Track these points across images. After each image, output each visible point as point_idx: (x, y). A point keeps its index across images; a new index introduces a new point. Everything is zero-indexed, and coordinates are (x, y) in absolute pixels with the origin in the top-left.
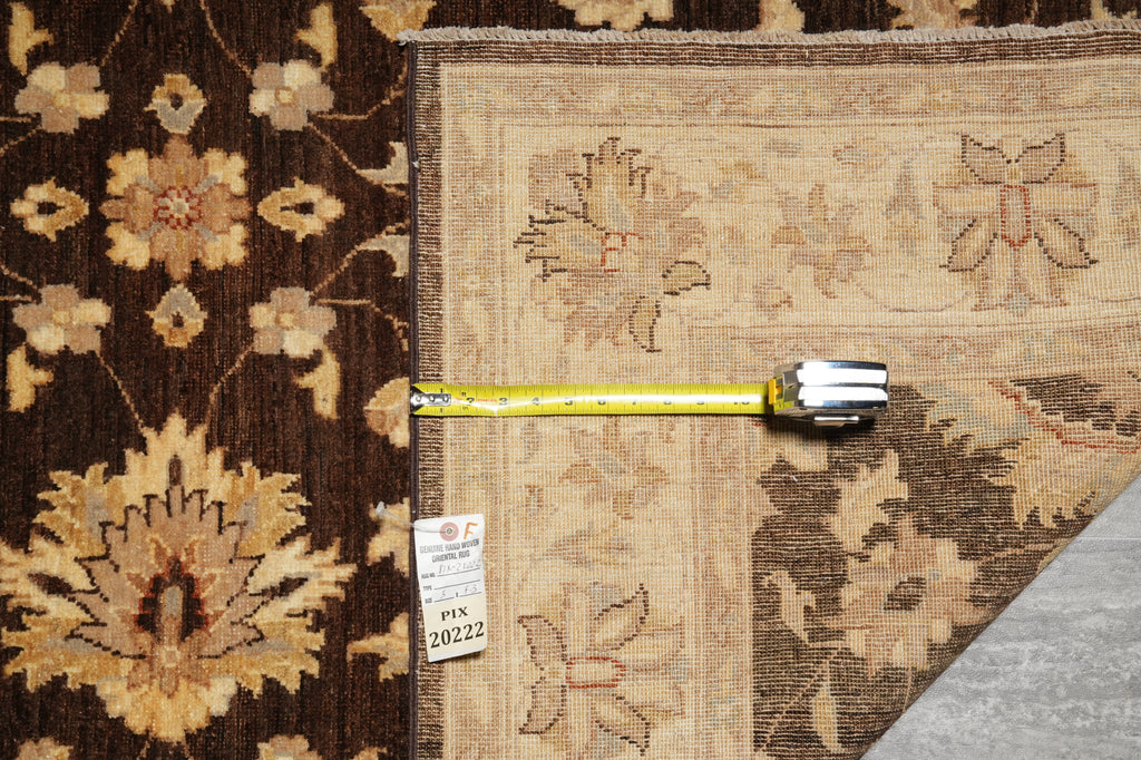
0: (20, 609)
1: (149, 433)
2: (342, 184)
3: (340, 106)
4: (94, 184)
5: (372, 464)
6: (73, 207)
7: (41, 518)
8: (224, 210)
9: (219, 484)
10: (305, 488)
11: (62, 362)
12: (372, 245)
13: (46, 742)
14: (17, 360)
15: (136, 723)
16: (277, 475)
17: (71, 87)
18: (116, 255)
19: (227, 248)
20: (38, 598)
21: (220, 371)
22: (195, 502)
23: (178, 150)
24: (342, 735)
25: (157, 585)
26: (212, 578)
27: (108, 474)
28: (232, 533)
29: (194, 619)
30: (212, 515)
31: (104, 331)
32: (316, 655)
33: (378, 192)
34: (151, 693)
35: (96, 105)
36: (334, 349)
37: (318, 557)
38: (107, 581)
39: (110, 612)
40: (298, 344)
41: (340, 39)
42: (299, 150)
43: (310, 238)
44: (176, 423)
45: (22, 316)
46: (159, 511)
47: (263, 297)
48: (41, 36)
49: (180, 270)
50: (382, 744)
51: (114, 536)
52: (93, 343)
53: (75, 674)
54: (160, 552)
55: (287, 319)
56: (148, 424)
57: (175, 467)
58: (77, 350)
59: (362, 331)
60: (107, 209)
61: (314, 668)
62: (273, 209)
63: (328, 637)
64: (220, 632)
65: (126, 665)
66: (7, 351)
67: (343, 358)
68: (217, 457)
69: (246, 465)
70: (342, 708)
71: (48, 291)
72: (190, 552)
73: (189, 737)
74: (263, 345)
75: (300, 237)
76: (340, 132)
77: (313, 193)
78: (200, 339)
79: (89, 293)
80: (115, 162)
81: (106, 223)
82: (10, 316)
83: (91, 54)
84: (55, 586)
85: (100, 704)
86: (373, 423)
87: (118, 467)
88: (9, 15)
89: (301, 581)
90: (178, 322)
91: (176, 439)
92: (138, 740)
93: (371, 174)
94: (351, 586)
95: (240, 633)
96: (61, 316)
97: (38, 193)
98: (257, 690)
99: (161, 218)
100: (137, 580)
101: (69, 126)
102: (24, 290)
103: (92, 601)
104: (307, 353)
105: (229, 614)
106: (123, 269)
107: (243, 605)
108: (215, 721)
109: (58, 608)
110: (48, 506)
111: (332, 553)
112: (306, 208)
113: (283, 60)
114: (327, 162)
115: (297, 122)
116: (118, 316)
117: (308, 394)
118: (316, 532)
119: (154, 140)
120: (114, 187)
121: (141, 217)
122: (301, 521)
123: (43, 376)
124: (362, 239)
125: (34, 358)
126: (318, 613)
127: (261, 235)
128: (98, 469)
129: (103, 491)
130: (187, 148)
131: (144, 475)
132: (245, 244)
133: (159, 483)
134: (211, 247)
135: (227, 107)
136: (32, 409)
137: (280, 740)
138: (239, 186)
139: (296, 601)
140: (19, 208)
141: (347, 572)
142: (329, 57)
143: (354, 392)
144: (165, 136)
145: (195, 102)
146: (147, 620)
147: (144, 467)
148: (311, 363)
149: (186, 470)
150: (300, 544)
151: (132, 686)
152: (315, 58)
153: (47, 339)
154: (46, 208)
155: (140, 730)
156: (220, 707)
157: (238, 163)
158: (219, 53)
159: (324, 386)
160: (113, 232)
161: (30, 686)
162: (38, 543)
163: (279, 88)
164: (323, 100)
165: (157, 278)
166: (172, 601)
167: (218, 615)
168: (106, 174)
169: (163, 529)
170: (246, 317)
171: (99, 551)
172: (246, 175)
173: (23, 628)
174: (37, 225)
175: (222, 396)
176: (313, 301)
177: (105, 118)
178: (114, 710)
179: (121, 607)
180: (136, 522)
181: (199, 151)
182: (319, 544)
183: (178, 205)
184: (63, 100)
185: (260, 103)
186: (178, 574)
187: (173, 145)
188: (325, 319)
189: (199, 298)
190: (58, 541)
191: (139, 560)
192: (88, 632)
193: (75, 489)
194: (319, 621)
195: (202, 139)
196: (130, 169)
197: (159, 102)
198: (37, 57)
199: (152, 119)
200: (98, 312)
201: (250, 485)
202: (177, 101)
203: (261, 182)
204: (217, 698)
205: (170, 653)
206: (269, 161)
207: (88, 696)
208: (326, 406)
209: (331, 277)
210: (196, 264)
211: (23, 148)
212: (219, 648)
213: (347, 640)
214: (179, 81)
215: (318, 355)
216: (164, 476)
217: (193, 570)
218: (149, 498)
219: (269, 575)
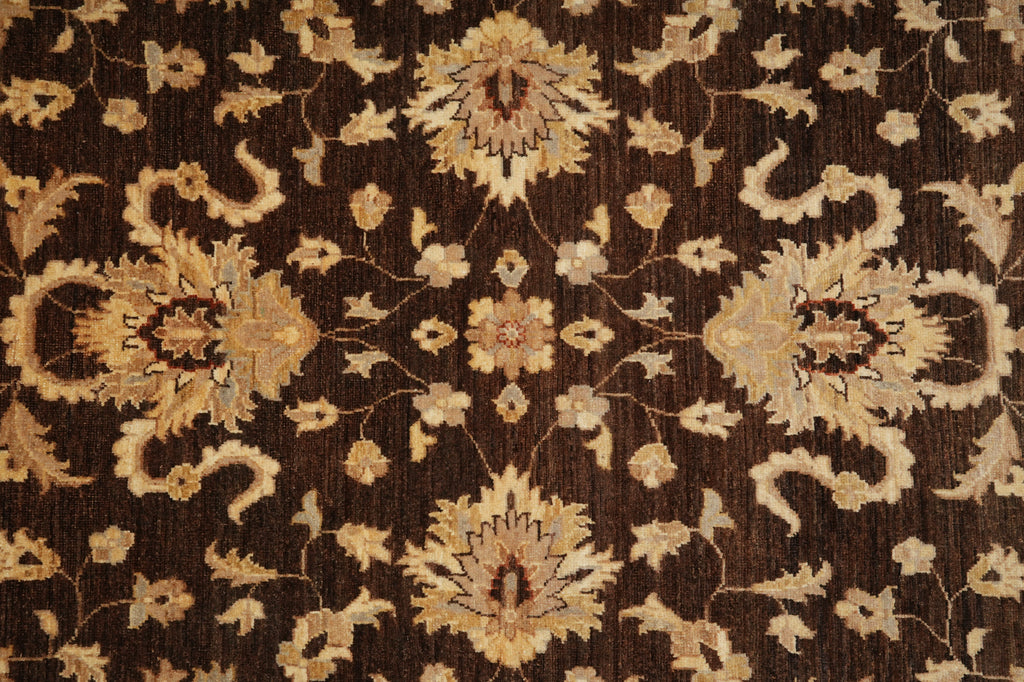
0: (421, 584)
1: (494, 477)
2: (613, 320)
3: (612, 270)
4: (461, 320)
5: (633, 498)
6: (448, 333)
7: (431, 528)
8: (539, 336)
9: (537, 510)
10: (591, 512)
11: (442, 431)
12: (632, 359)
13: (439, 665)
14: (415, 429)
15: (492, 656)
16: (573, 504)
17: (448, 259)
18: (474, 364)
19: (542, 359)
20: (431, 578)
21: (538, 438)
22: (523, 519)
23: (512, 297)
24: (616, 667)
25: (502, 571)
26: (535, 568)
27: (471, 502)
28: (546, 540)
29: (524, 594)
30: (534, 529)
31: (467, 412)
32: (600, 618)
33: (635, 324)
34: (500, 638)
35: (462, 270)
36: (608, 424)
37: (599, 556)
38: (472, 569)
39: (474, 588)
40: (586, 421)
41: (612, 227)
42: (586, 298)
43: (593, 353)
44: (511, 470)
45: (418, 402)
46: (501, 525)
47: (563, 391)
48: (431, 227)
49: (512, 373)
50: (640, 672)
51: (475, 541)
52: (460, 420)
53: (455, 626)
54: (503, 551)
55: (579, 405)
56: (494, 471)
57: (511, 497)
58: (451, 424)
59: (626, 413)
60: (468, 334)
61: (598, 626)
62: (570, 335)
63: (607, 606)
64: (540, 602)
65: (485, 620)
66: (409, 424)
67: (614, 430)
68: (536, 492)
69: (554, 498)
70: (616, 651)
71: (433, 386)
72: (521, 551)
73: (523, 665)
74: (564, 422)
75: (587, 353)
76: (612, 286)
77: (595, 325)
78: (526, 418)
79: (458, 388)
80: (473, 306)
81: (468, 344)
82: (411, 402)
83: (460, 238)
84: (441, 570)
85: (470, 644)
86: (634, 473)
87: (476, 498)
88: (412, 215)
89: (590, 571)
90: (512, 407)
91: (511, 481)
92: (493, 666)
93: (631, 313)
94: (622, 575)
95: (553, 603)
96: (441, 402)
97: (428, 325)
98: (564, 638)
99: (501, 340)
100: (489, 568)
101: (446, 283)
102: (419, 386)
103: (463, 580)
104: (591, 427)
105: (545, 591)
106: (478, 373)
107: (554, 585)
108: (539, 657)
109: (442, 583)
110: (435, 521)
111: (608, 554)
112: (590, 335)
113: (576, 241)
114: (604, 306)
115: (586, 280)
116: (475, 402)
117: (592, 453)
118: (598, 540)
119: (497, 292)
120: (473, 321)
121: (488, 341)
122: (589, 533)
123: (431, 440)
124: (625, 354)
125: (426, 429)
126: (600, 591)
127: (562, 350)
128: (464, 499)
129: (468, 513)
130: (517, 296)
131: (492, 503)
132: (553, 357)
133: (501, 508)
134: (531, 359)
135: (542, 270)
136: (425, 460)
137: (579, 670)
138: (549, 320)
139: (587, 583)
140: (416, 335)
141: (618, 566)
142: (605, 238)
143: (621, 453)
144: (504, 289)
145: (522, 267)
146: (496, 593)
147: (492, 498)
148: (593, 434)
149: (518, 500)
150: (588, 548)
151: (488, 633)
152: (597, 240)
153: (433, 417)
154: (433, 335)
155: (494, 661)
156: (542, 648)
157: (548, 305)
158: (537, 235)
159: (602, 449)
160: (472, 349)
161: (429, 631)
162: (430, 544)
163: (574, 258)
164: (601, 266)
165: (499, 378)
166: (511, 582)
167: (539, 591)
168: (467, 313)
169: (504, 537)
170: (553, 403)
171: (466, 550)
172: (553, 313)
173: (423, 596)
174: (427, 345)
175: (539, 454)
176: (594, 395)
177: (468, 277)
178: (478, 648)
179: (481, 585)
180: (488, 532)
181: (524, 299)
182: (600, 548)
183: (511, 333)
184: (443, 267)
185: (562, 267)
186: (513, 565)
187: (509, 294)
188: (602, 405)
189: (525, 391)
190: (442, 543)
191: (490, 557)
192: (461, 599)
193: (452, 511)
194: (601, 597)
195: (526, 291)
196: (482, 310)
197: (500, 267)
198: (428, 240)
199: (496, 279)
200: (463, 400)
201: (557, 511)
202: (511, 267)
203: (561, 319)
204: (540, 642)
205: (510, 614)
206: (567, 305)
207: (462, 638)
208: (604, 461)
209: (606, 379)
210: (522, 370)
211: (419, 297)
212: (539, 612)
213: (619, 609)
214: (512, 254)
215: (598, 428)
216: (504, 503)
217: (523, 563)
218: (496, 517)
219: (570, 566)
